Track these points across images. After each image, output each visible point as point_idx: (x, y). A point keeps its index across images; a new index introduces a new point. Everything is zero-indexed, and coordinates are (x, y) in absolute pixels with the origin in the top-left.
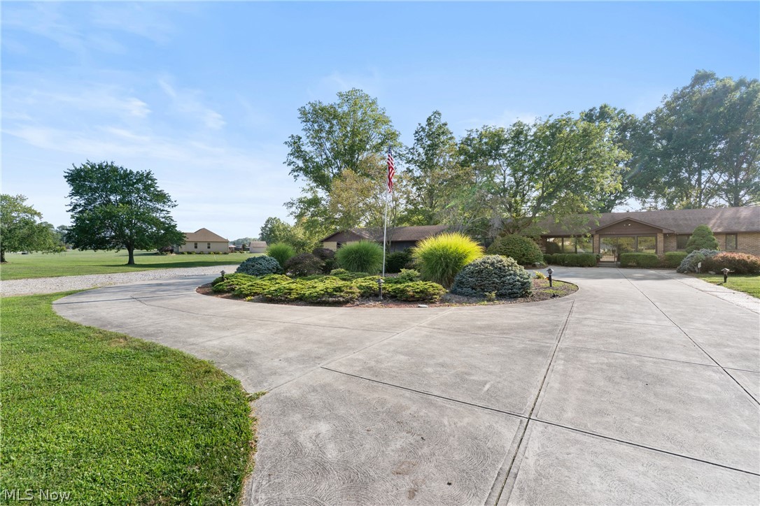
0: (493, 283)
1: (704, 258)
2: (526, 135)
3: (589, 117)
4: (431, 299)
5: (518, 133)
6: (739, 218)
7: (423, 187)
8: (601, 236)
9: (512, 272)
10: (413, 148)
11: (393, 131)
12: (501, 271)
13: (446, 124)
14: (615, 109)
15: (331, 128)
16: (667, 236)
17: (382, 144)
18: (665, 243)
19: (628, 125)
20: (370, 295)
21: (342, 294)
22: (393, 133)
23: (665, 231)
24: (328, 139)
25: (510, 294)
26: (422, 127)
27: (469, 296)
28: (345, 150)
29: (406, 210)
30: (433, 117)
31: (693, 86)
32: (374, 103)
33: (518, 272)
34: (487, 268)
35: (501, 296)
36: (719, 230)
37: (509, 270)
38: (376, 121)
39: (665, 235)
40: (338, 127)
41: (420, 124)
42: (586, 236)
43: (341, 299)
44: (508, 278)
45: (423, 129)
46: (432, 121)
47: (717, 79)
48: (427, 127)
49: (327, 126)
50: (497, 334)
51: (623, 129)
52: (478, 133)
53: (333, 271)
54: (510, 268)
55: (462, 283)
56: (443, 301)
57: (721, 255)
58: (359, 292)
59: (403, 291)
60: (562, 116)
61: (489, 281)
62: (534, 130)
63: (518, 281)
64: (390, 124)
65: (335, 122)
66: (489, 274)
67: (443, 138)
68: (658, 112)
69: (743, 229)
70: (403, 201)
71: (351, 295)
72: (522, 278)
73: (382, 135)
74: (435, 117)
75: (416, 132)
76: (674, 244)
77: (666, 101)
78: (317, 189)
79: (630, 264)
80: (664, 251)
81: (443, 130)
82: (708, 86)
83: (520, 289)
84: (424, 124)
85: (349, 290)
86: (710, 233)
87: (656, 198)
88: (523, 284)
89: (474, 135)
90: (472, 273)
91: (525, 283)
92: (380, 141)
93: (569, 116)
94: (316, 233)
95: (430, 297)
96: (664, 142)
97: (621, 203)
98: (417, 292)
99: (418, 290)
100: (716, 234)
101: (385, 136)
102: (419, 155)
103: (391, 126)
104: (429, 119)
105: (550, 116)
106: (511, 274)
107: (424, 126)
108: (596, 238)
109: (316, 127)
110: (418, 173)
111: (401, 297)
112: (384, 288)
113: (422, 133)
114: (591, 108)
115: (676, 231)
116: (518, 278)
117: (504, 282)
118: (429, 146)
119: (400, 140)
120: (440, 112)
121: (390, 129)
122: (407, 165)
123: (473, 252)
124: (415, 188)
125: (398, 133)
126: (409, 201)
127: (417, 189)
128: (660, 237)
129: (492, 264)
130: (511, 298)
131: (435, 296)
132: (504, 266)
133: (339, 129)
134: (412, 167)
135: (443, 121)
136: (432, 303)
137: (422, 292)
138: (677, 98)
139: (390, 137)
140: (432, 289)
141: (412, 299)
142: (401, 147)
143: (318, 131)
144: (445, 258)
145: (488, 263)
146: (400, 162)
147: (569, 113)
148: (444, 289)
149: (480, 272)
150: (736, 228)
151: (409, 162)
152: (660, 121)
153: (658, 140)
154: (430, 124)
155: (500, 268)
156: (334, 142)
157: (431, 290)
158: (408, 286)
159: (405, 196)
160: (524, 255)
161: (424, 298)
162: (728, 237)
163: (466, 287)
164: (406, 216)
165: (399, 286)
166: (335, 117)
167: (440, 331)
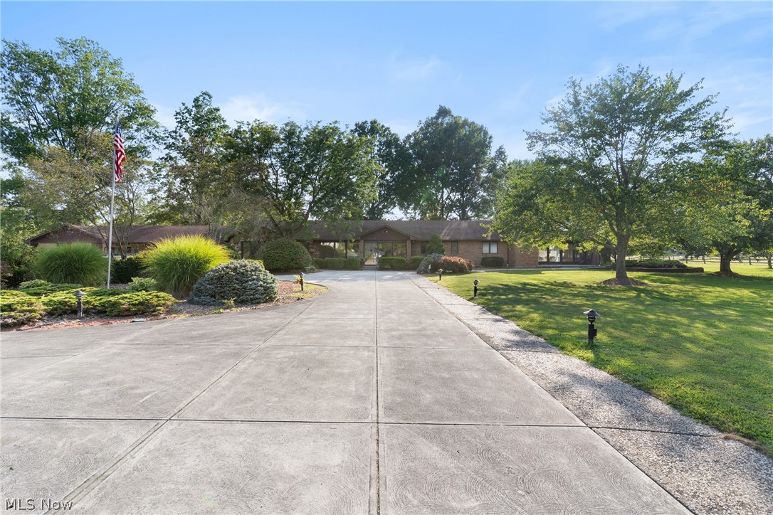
0: (234, 289)
1: (433, 260)
2: (298, 137)
3: (360, 129)
4: (154, 311)
5: (291, 134)
6: (459, 229)
7: (189, 180)
8: (366, 241)
9: (255, 277)
10: (176, 132)
11: (146, 105)
12: (242, 276)
13: (217, 110)
14: (383, 126)
15: (45, 84)
16: (414, 243)
17: (130, 118)
18: (412, 248)
19: (391, 142)
20: (65, 312)
21: (13, 314)
22: (146, 108)
23: (412, 238)
24: (40, 99)
25: (252, 300)
26: (186, 108)
27: (205, 304)
28: (70, 117)
29: (167, 205)
30: (201, 98)
31: (437, 118)
32: (115, 63)
33: (261, 277)
34: (228, 273)
35: (241, 303)
36: (448, 239)
37: (253, 275)
38: (120, 89)
39: (412, 241)
40: (56, 85)
41: (184, 104)
42: (351, 242)
43: (10, 321)
44: (250, 283)
45: (189, 112)
46: (200, 103)
47: (452, 116)
48: (194, 109)
49: (39, 80)
50: (207, 342)
51: (388, 144)
52: (250, 127)
53: (24, 284)
54: (253, 273)
55: (200, 291)
56: (170, 311)
57: (443, 258)
58: (45, 310)
59: (115, 304)
60: (330, 124)
61: (230, 287)
62: (305, 134)
63: (261, 286)
64: (142, 95)
65: (52, 77)
66: (230, 280)
67: (214, 125)
68: (415, 134)
69: (461, 239)
70: (162, 194)
71: (28, 315)
72: (264, 283)
73: (129, 106)
74: (204, 98)
75: (177, 113)
76: (419, 249)
77: (420, 126)
78: (21, 168)
79: (386, 267)
80: (412, 255)
81: (213, 115)
82: (447, 120)
83: (263, 294)
84: (190, 105)
85: (26, 308)
86: (440, 240)
87: (414, 209)
88: (266, 289)
89: (245, 128)
90: (212, 279)
91: (269, 288)
92: (126, 115)
93: (336, 125)
94: (17, 230)
95: (152, 310)
96: (420, 162)
97: (387, 212)
98: (134, 305)
99: (137, 302)
100: (445, 241)
101: (133, 109)
102: (184, 141)
103: (143, 98)
104: (196, 100)
105: (319, 122)
106: (254, 279)
107: (190, 107)
108: (361, 243)
109: (17, 77)
110: (182, 162)
111: (111, 311)
112: (88, 302)
113: (187, 115)
114: (364, 121)
115: (420, 237)
116: (261, 283)
117: (245, 288)
118: (196, 131)
119: (156, 117)
120: (211, 94)
121: (142, 102)
122: (167, 151)
123: (217, 256)
124: (178, 180)
125: (153, 109)
126: (170, 195)
127: (182, 181)
128: (409, 244)
129: (235, 269)
130: (253, 304)
131: (159, 308)
132: (247, 271)
133: (60, 87)
134: (174, 154)
135: (214, 105)
136: (155, 315)
137: (141, 303)
138: (428, 125)
139: (142, 112)
140: (156, 299)
141: (127, 313)
142: (157, 127)
143: (21, 84)
144: (181, 264)
145: (231, 268)
146: (157, 145)
147: (336, 122)
148: (173, 299)
149: (220, 278)
150: (457, 237)
151: (169, 147)
152: (417, 142)
153: (415, 159)
154: (197, 106)
155: (243, 273)
156: (52, 105)
157: (154, 301)
158: (123, 298)
159: (165, 188)
160: (293, 260)
161: (144, 311)
162: (453, 243)
163: (205, 296)
164: (166, 213)
165: (111, 298)
166: (53, 69)
167: (140, 346)
